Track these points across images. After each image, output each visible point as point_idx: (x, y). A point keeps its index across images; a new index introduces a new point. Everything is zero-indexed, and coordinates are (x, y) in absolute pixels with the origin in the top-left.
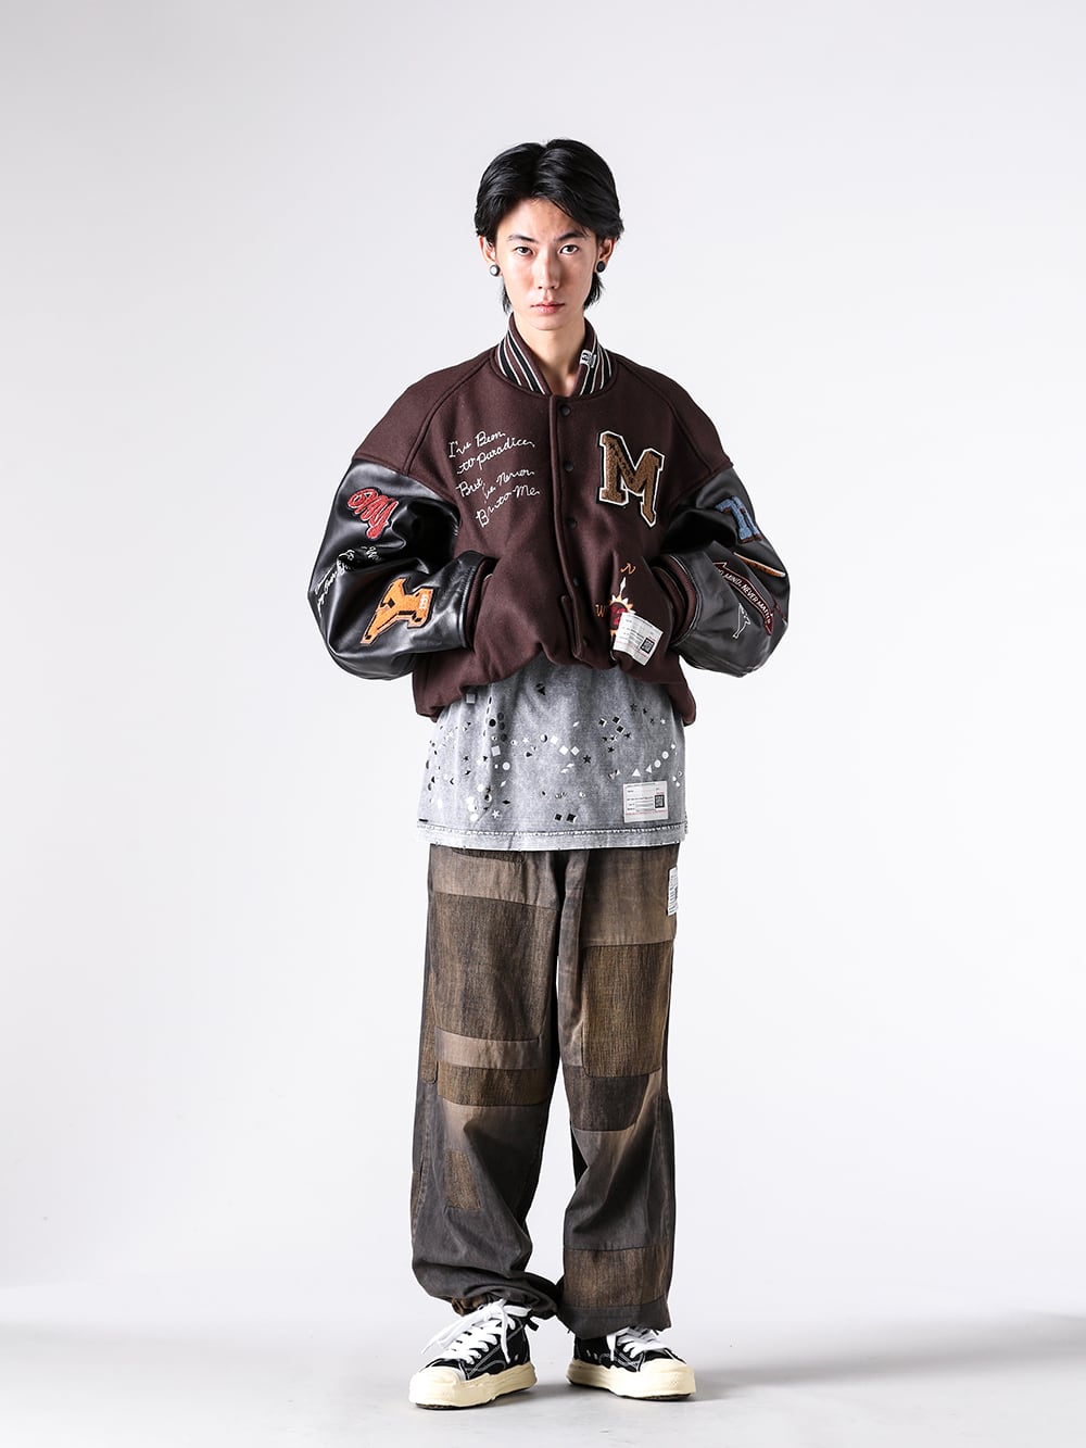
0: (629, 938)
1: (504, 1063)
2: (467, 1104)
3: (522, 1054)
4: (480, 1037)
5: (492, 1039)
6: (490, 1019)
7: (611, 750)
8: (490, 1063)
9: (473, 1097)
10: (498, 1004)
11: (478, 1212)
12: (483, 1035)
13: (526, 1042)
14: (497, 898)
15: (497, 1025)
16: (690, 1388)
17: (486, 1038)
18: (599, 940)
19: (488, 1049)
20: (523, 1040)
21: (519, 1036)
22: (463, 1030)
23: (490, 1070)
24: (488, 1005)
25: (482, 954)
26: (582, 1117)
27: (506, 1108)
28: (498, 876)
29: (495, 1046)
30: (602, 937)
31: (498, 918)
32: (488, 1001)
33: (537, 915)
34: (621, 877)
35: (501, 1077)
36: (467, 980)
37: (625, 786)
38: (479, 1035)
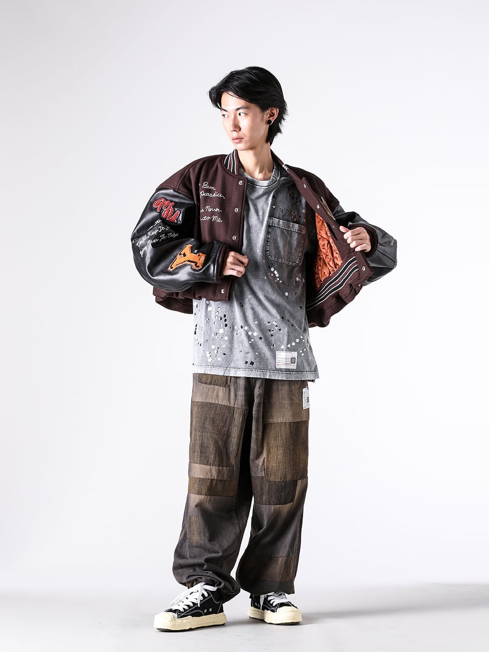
0: (285, 419)
1: (218, 476)
2: (201, 494)
3: (226, 473)
4: (208, 465)
5: (213, 465)
6: (212, 457)
7: (272, 335)
8: (212, 476)
9: (204, 492)
10: (216, 450)
11: (201, 544)
12: (209, 464)
13: (228, 468)
14: (217, 403)
15: (215, 459)
16: (299, 619)
17: (210, 465)
18: (271, 420)
19: (211, 470)
20: (227, 467)
21: (225, 465)
22: (200, 461)
23: (212, 479)
24: (211, 450)
25: (209, 428)
26: (264, 499)
27: (218, 497)
28: (218, 393)
29: (214, 469)
30: (272, 419)
31: (217, 412)
32: (212, 449)
33: (235, 411)
34: (280, 392)
35: (217, 484)
36: (202, 439)
37: (277, 352)
38: (207, 463)
